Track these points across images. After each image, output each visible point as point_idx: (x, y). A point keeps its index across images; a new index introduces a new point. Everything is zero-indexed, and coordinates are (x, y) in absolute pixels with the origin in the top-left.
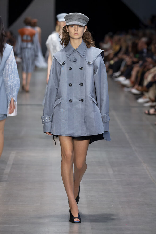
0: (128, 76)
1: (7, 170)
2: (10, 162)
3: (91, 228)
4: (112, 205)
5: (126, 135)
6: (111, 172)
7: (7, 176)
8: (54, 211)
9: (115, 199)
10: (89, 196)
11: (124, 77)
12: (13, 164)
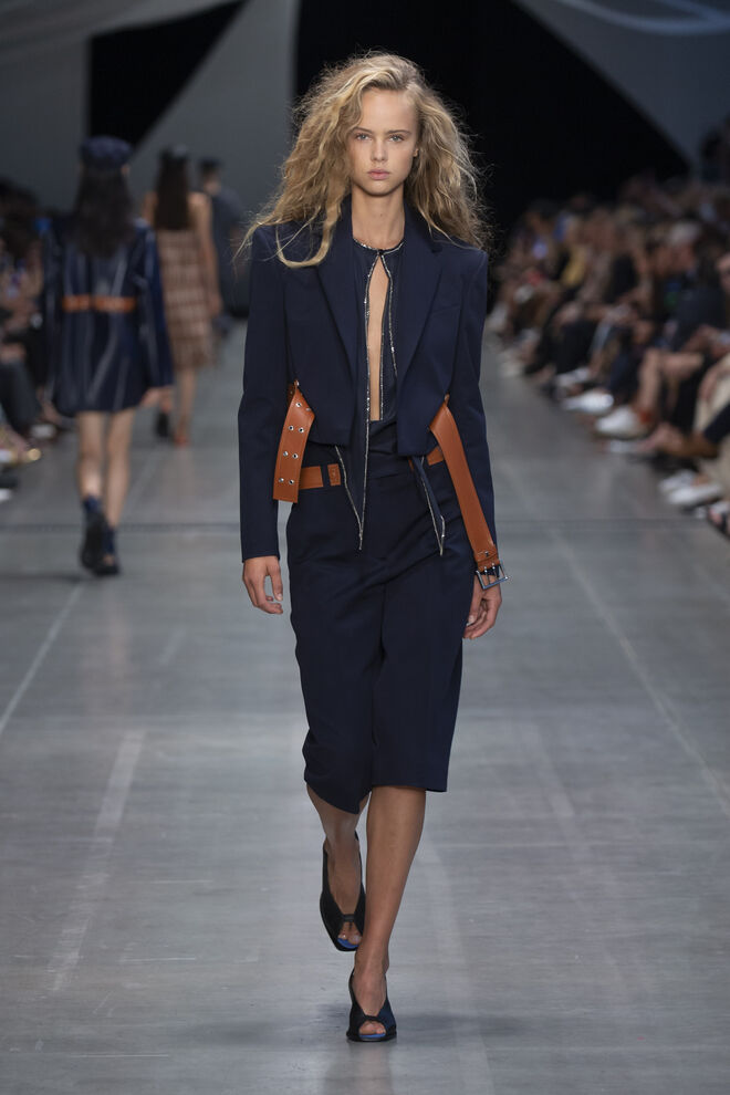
0: (624, 389)
1: (111, 814)
2: (122, 778)
3: (489, 1059)
4: (577, 957)
5: (626, 644)
6: (565, 812)
7: (109, 840)
8: (323, 989)
9: (587, 931)
10: (472, 921)
11: (606, 393)
12: (134, 787)
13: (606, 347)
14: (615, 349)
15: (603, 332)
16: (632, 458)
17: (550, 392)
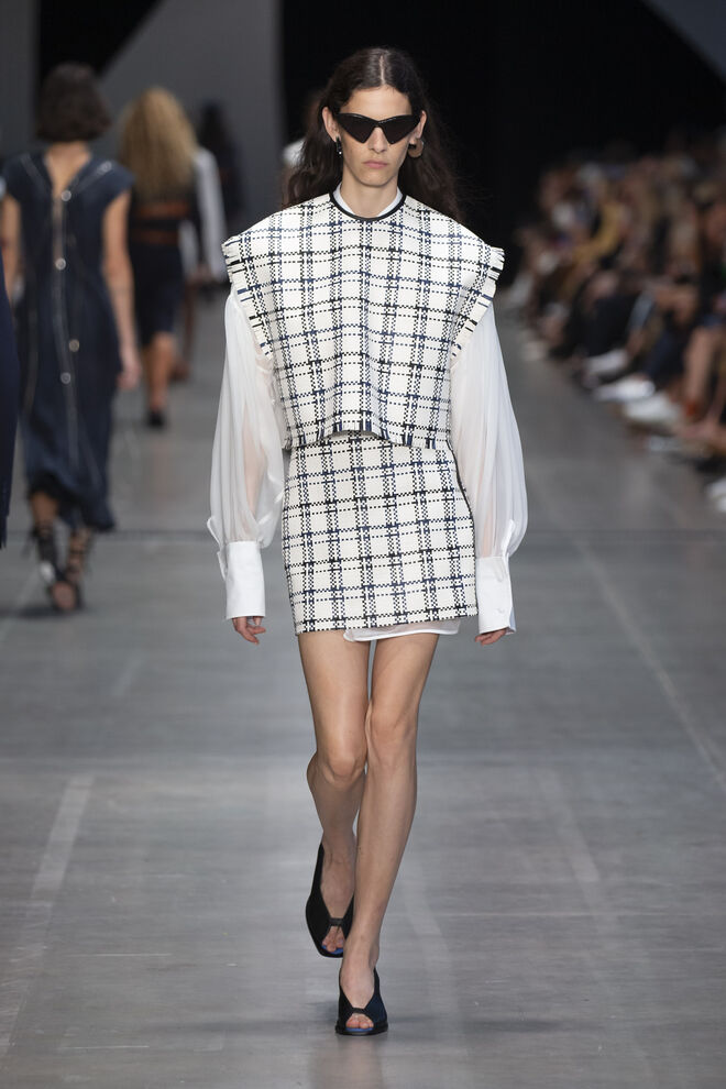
0: (664, 371)
1: (51, 874)
2: (66, 832)
5: (665, 680)
6: (588, 875)
7: (49, 905)
9: (613, 1017)
10: (477, 1004)
11: (645, 379)
12: (80, 842)
13: (646, 325)
14: (657, 327)
15: (643, 308)
16: (675, 458)
17: (578, 378)
